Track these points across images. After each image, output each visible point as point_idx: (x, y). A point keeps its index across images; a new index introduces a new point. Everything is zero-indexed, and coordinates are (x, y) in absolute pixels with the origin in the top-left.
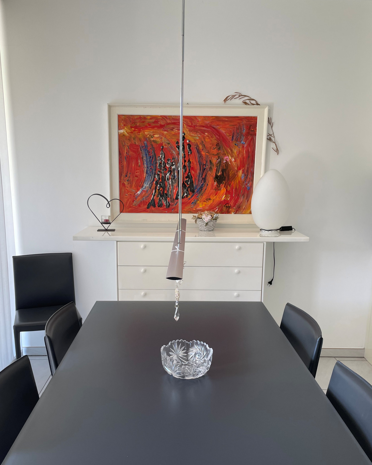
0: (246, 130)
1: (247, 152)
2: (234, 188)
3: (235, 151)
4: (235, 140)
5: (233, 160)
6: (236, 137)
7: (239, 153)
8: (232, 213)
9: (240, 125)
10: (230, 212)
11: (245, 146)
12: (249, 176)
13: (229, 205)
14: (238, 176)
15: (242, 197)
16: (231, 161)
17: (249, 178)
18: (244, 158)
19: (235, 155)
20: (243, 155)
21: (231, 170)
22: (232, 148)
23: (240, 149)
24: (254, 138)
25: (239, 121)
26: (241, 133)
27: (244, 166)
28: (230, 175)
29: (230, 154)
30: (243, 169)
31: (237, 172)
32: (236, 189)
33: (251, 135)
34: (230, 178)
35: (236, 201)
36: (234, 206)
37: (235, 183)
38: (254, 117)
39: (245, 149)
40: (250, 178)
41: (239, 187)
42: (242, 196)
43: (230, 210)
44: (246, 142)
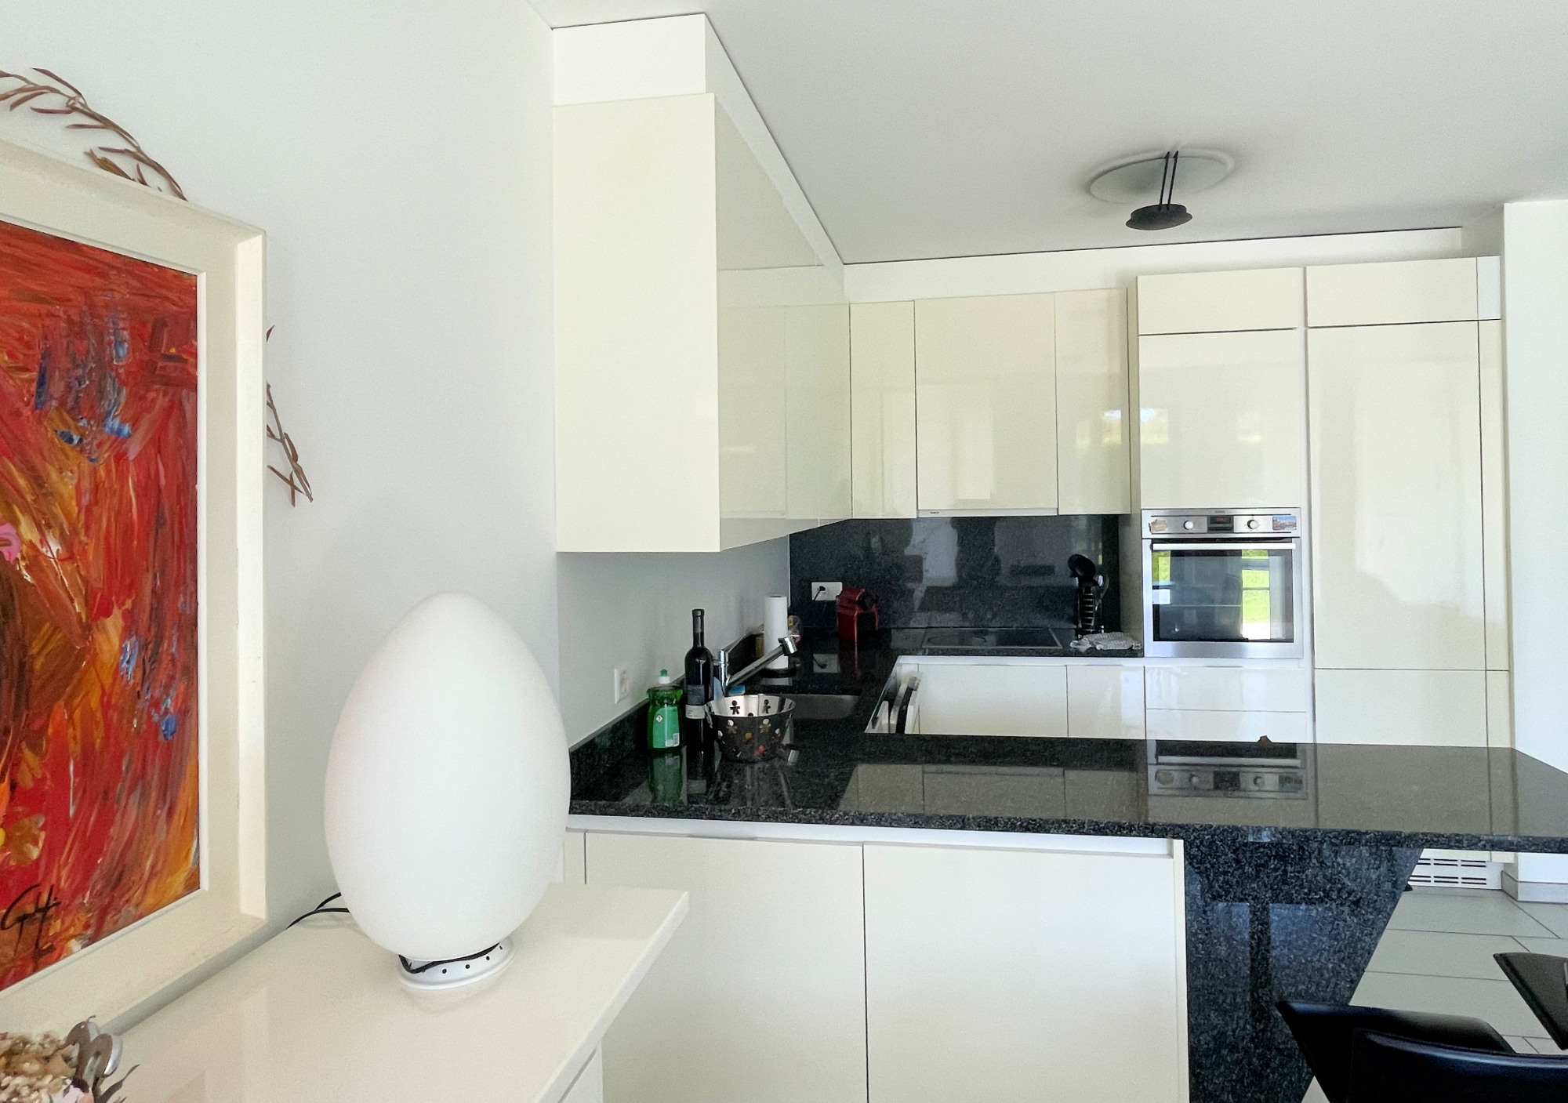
0: (133, 349)
1: (149, 489)
2: (75, 748)
3: (66, 484)
4: (62, 403)
5: (55, 547)
6: (69, 388)
7: (95, 502)
8: (74, 944)
9: (92, 307)
10: (51, 949)
11: (133, 451)
12: (171, 646)
13: (45, 898)
14: (93, 662)
15: (135, 798)
16: (35, 561)
17: (166, 660)
18: (127, 532)
19: (67, 515)
20: (122, 511)
21: (38, 627)
22: (37, 461)
23: (102, 473)
24: (188, 407)
25: (85, 279)
26: (104, 366)
27: (132, 588)
28: (38, 664)
29: (26, 509)
30: (128, 604)
31: (87, 628)
32: (87, 757)
33: (167, 382)
34: (37, 684)
35: (92, 845)
36: (79, 890)
37: (77, 715)
38: (179, 275)
39: (132, 470)
40: (173, 661)
41: (107, 738)
42: (131, 791)
43: (56, 926)
44: (135, 423)
